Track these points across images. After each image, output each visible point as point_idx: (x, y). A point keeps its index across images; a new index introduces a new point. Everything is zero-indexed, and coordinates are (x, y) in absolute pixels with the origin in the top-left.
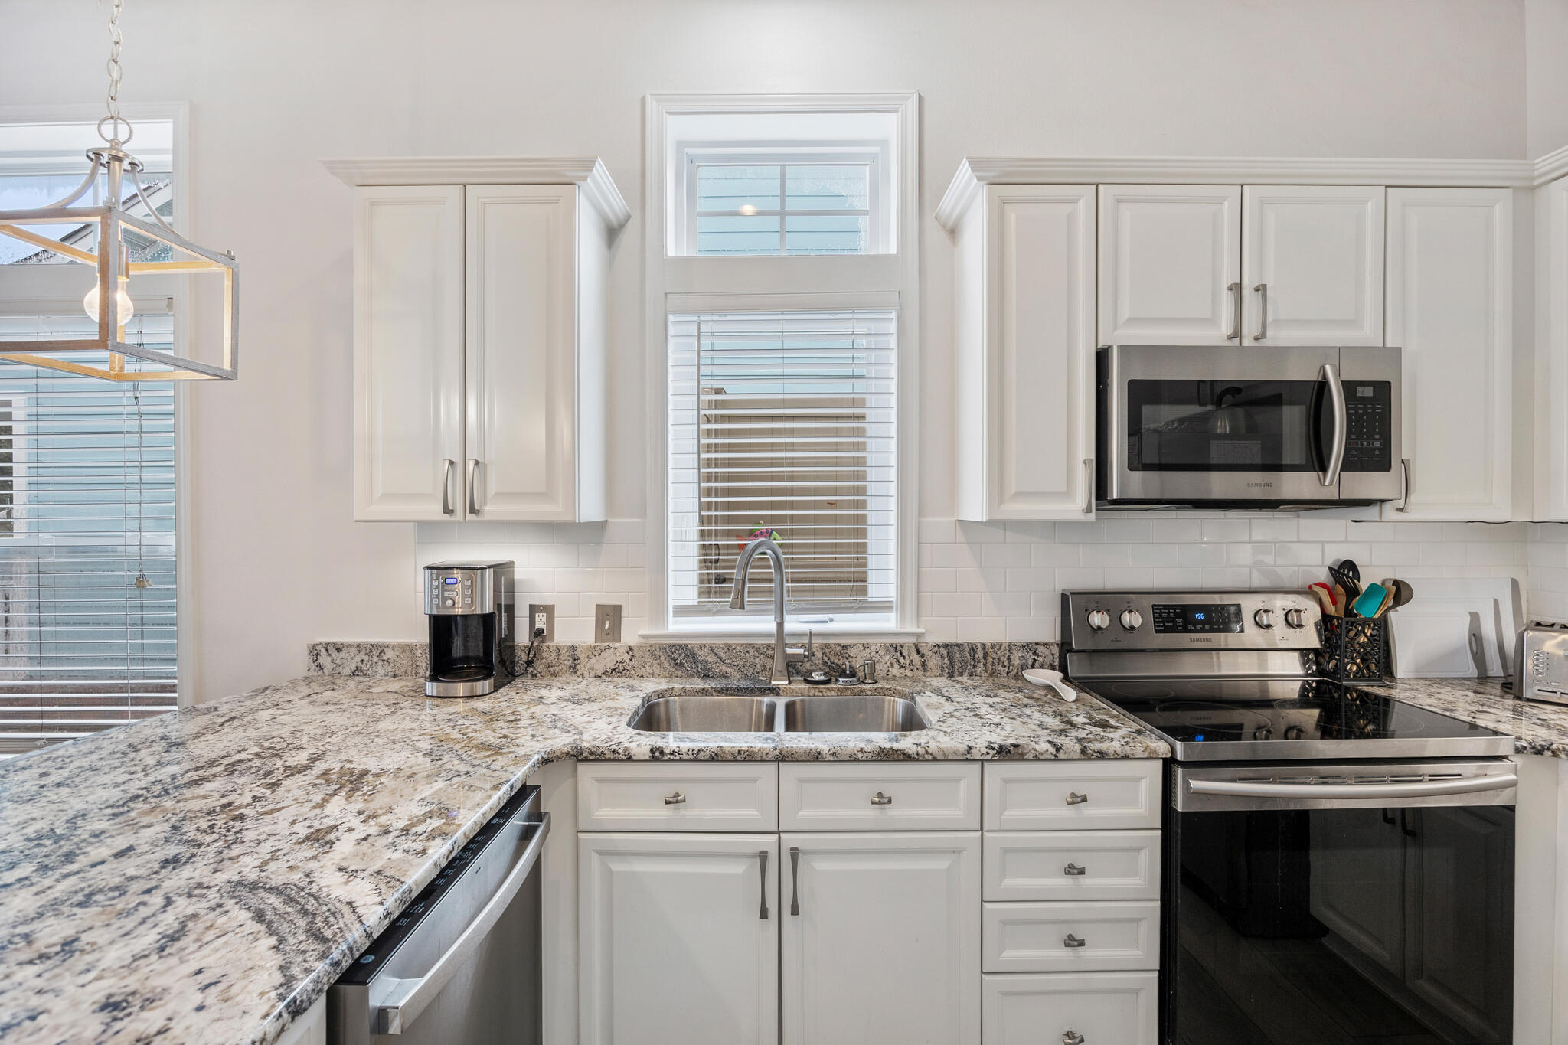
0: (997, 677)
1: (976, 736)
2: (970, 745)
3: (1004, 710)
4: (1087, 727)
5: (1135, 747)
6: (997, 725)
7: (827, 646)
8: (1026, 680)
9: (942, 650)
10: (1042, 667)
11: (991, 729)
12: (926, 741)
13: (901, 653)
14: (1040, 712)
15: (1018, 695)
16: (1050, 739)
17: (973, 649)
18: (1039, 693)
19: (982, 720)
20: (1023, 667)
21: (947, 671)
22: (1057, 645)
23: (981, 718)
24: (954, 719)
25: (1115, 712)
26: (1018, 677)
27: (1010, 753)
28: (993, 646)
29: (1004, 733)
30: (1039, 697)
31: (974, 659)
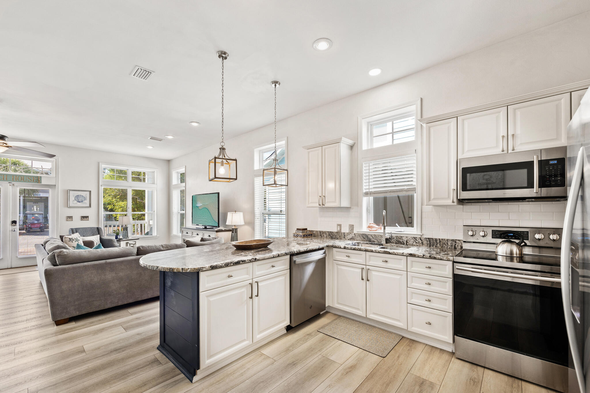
0: (444, 248)
7: (397, 236)
9: (427, 239)
13: (416, 239)
17: (436, 240)
20: (452, 246)
21: (429, 245)
26: (450, 248)
31: (437, 243)
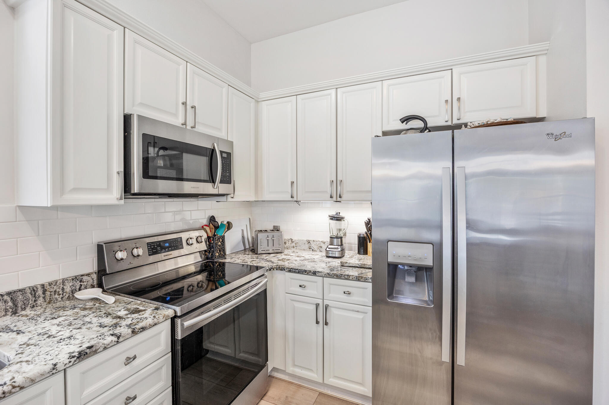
0: (54, 303)
1: (57, 353)
2: (54, 363)
3: (70, 324)
4: (129, 316)
5: (159, 318)
6: (70, 338)
8: (77, 299)
9: (6, 297)
10: (86, 288)
11: (67, 342)
12: (10, 378)
14: (96, 317)
15: (75, 310)
16: (111, 332)
17: (34, 290)
18: (89, 304)
19: (56, 339)
20: (73, 292)
21: (11, 310)
22: (96, 273)
23: (54, 337)
24: (30, 347)
25: (139, 302)
26: (71, 298)
27: (87, 354)
28: (50, 284)
29: (77, 342)
30: (91, 307)
31: (35, 297)
